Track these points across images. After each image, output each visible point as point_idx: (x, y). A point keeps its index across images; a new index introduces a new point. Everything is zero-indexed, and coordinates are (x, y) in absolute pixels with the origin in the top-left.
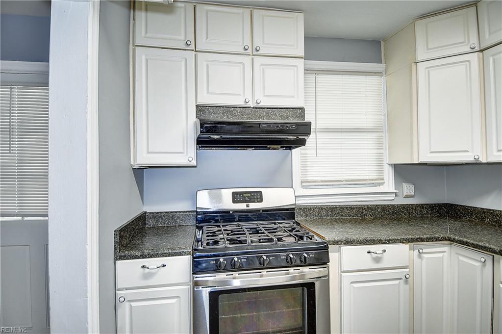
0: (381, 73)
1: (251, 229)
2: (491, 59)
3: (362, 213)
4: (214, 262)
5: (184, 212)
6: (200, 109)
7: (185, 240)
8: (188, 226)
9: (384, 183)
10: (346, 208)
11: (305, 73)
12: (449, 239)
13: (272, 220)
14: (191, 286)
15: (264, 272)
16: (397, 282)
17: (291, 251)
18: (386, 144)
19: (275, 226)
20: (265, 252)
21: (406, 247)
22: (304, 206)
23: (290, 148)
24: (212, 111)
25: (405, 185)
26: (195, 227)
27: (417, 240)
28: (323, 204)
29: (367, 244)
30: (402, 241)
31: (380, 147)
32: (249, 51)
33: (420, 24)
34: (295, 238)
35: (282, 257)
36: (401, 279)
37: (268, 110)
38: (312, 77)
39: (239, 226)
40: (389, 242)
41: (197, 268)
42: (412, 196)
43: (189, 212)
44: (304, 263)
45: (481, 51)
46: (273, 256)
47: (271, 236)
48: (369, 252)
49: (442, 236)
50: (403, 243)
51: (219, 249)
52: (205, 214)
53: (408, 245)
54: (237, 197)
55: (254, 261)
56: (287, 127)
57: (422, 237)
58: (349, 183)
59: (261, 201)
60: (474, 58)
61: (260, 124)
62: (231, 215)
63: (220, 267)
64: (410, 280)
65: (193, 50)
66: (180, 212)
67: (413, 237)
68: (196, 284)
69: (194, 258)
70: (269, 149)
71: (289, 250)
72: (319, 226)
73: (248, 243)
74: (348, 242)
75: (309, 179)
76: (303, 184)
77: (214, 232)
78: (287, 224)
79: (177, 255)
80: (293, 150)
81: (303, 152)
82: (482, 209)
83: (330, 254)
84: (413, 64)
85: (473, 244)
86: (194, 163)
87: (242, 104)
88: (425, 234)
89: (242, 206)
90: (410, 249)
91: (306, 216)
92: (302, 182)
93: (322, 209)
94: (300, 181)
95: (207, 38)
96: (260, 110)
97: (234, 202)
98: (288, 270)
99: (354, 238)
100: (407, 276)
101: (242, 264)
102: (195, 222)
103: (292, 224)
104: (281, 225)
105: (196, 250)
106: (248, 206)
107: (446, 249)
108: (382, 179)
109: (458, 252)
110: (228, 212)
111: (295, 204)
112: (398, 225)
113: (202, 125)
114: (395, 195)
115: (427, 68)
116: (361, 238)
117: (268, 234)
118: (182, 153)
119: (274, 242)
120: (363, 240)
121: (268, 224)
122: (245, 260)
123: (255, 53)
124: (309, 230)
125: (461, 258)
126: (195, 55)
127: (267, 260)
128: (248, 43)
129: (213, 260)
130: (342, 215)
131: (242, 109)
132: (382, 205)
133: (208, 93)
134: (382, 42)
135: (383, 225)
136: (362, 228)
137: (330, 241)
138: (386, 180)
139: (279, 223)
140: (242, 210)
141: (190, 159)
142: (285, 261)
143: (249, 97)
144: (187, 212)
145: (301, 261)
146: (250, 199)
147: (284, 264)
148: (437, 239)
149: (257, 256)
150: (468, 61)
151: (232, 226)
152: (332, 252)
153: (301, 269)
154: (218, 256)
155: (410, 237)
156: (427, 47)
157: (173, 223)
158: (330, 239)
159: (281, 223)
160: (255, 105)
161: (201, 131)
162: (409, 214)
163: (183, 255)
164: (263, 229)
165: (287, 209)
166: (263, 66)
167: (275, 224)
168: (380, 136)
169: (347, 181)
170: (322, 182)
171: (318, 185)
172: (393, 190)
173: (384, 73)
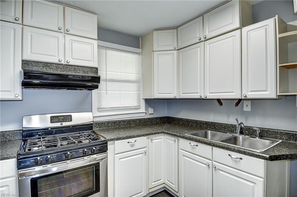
0: (139, 53)
1: (62, 138)
2: (181, 54)
3: (130, 123)
4: (34, 160)
5: (13, 131)
6: (25, 63)
7: (13, 149)
8: (16, 141)
9: (140, 108)
10: (122, 121)
11: (98, 48)
12: (163, 133)
13: (78, 131)
14: (17, 177)
15: (68, 161)
16: (141, 155)
17: (86, 147)
18: (142, 89)
19: (79, 135)
20: (69, 150)
21: (145, 138)
22: (99, 122)
23: (91, 90)
24: (34, 64)
25: (150, 109)
26: (21, 141)
27: (150, 134)
28: (110, 120)
29: (128, 139)
30: (143, 135)
31: (139, 90)
32: (62, 31)
33: (155, 33)
34: (89, 140)
35: (80, 152)
36: (143, 153)
37: (75, 67)
38: (103, 51)
39: (55, 137)
40: (138, 136)
41: (20, 165)
42: (152, 114)
43: (17, 131)
44: (93, 153)
45: (178, 50)
46: (74, 152)
47: (74, 140)
48: (128, 143)
49: (161, 131)
50: (144, 136)
51: (37, 152)
52: (29, 131)
53: (146, 137)
54: (53, 119)
55: (62, 156)
56: (86, 78)
57: (152, 132)
58: (125, 108)
59: (71, 121)
60: (175, 52)
61: (68, 75)
62: (50, 131)
63: (37, 163)
64: (147, 153)
65: (21, 24)
66: (9, 131)
67: (149, 133)
68: (21, 175)
69: (18, 160)
70: (77, 89)
71: (85, 147)
72: (106, 132)
73: (58, 146)
74: (118, 139)
75: (102, 107)
76: (99, 110)
77: (36, 142)
78: (86, 133)
79: (5, 159)
80: (92, 91)
81: (98, 92)
82: (179, 118)
83: (108, 146)
84: (152, 52)
85: (171, 134)
86: (20, 98)
87: (57, 62)
88: (154, 131)
89: (58, 125)
90: (147, 139)
91: (100, 127)
92: (98, 109)
93: (109, 123)
94: (97, 108)
95: (32, 18)
96: (69, 67)
97: (51, 122)
98: (84, 158)
99: (121, 136)
100: (146, 152)
101: (54, 160)
102: (21, 137)
103: (90, 132)
104: (83, 134)
105: (19, 154)
106: (61, 124)
107: (163, 137)
108: (140, 106)
109: (167, 138)
110: (47, 129)
111: (93, 121)
112: (145, 128)
113: (25, 74)
114: (145, 114)
115: (158, 54)
116: (125, 136)
117: (73, 140)
118: (10, 91)
119: (76, 144)
120: (126, 137)
121: (75, 134)
122: (56, 156)
123: (66, 32)
124: (99, 135)
125: (168, 140)
126: (22, 27)
127: (70, 154)
128: (61, 25)
129: (33, 159)
130: (119, 125)
131: (57, 65)
132: (139, 119)
133: (31, 52)
134: (140, 38)
135: (137, 129)
136: (128, 131)
137: (109, 139)
138: (141, 107)
139: (82, 133)
140: (57, 127)
141: (17, 95)
142: (82, 154)
143: (62, 58)
144: (15, 131)
145: (92, 152)
146: (63, 120)
147: (82, 155)
148: (159, 133)
149: (64, 153)
150: (173, 54)
151: (49, 138)
152: (109, 145)
153: (92, 156)
154: (37, 156)
155: (147, 133)
156: (158, 45)
157: (3, 139)
158: (109, 138)
159: (83, 133)
160: (66, 63)
161: (24, 78)
162: (151, 122)
163: (10, 159)
164: (70, 138)
165: (88, 125)
166: (72, 41)
167: (80, 133)
168: (139, 85)
169: (123, 107)
170: (109, 108)
171: (108, 110)
172: (144, 111)
173: (141, 54)
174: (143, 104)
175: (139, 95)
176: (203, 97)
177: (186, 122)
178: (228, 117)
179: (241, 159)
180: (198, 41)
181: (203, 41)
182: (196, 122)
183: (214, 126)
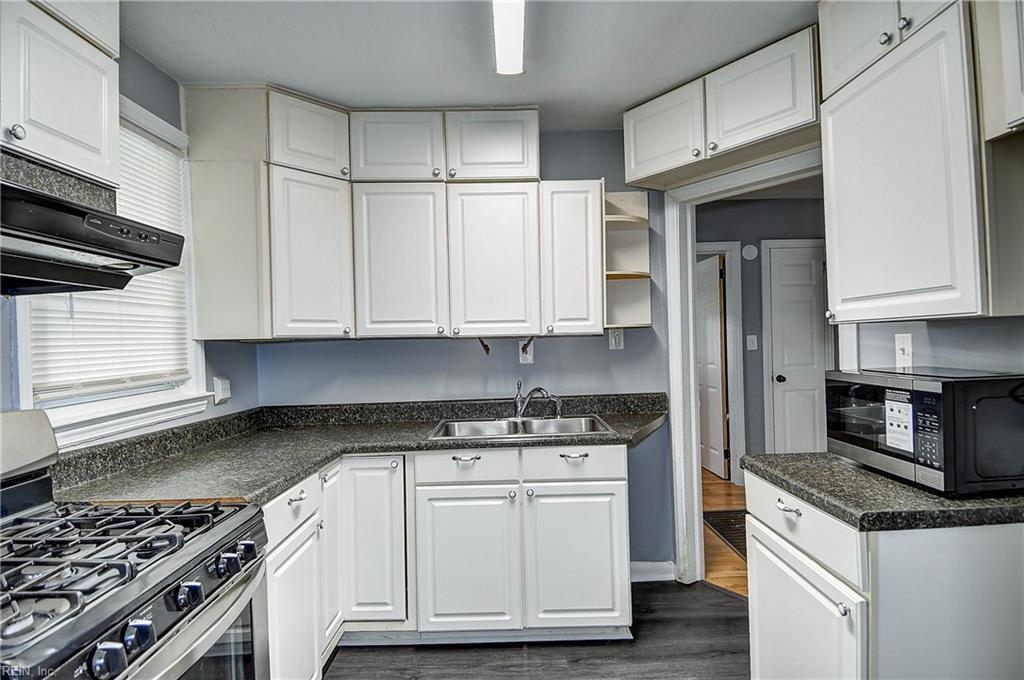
0: (178, 148)
2: (364, 198)
9: (189, 379)
10: (139, 443)
12: (346, 451)
25: (218, 380)
31: (180, 305)
33: (279, 100)
40: (306, 473)
42: (227, 401)
45: (351, 182)
56: (141, 237)
58: (140, 383)
76: (39, 396)
84: (262, 164)
92: (36, 391)
93: (94, 456)
94: (32, 388)
108: (185, 372)
114: (206, 402)
115: (288, 179)
130: (132, 463)
132: (192, 426)
134: (181, 89)
138: (191, 374)
156: (288, 145)
162: (226, 434)
166: (28, 30)
168: (177, 282)
169: (133, 379)
170: (85, 385)
171: (79, 395)
172: (203, 392)
173: (185, 151)
174: (196, 361)
175: (181, 325)
176: (447, 333)
177: (354, 414)
178: (486, 381)
179: (587, 455)
180: (430, 176)
181: (442, 181)
182: (395, 408)
183: (452, 410)
